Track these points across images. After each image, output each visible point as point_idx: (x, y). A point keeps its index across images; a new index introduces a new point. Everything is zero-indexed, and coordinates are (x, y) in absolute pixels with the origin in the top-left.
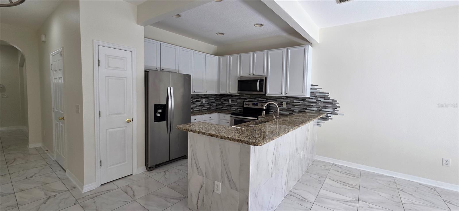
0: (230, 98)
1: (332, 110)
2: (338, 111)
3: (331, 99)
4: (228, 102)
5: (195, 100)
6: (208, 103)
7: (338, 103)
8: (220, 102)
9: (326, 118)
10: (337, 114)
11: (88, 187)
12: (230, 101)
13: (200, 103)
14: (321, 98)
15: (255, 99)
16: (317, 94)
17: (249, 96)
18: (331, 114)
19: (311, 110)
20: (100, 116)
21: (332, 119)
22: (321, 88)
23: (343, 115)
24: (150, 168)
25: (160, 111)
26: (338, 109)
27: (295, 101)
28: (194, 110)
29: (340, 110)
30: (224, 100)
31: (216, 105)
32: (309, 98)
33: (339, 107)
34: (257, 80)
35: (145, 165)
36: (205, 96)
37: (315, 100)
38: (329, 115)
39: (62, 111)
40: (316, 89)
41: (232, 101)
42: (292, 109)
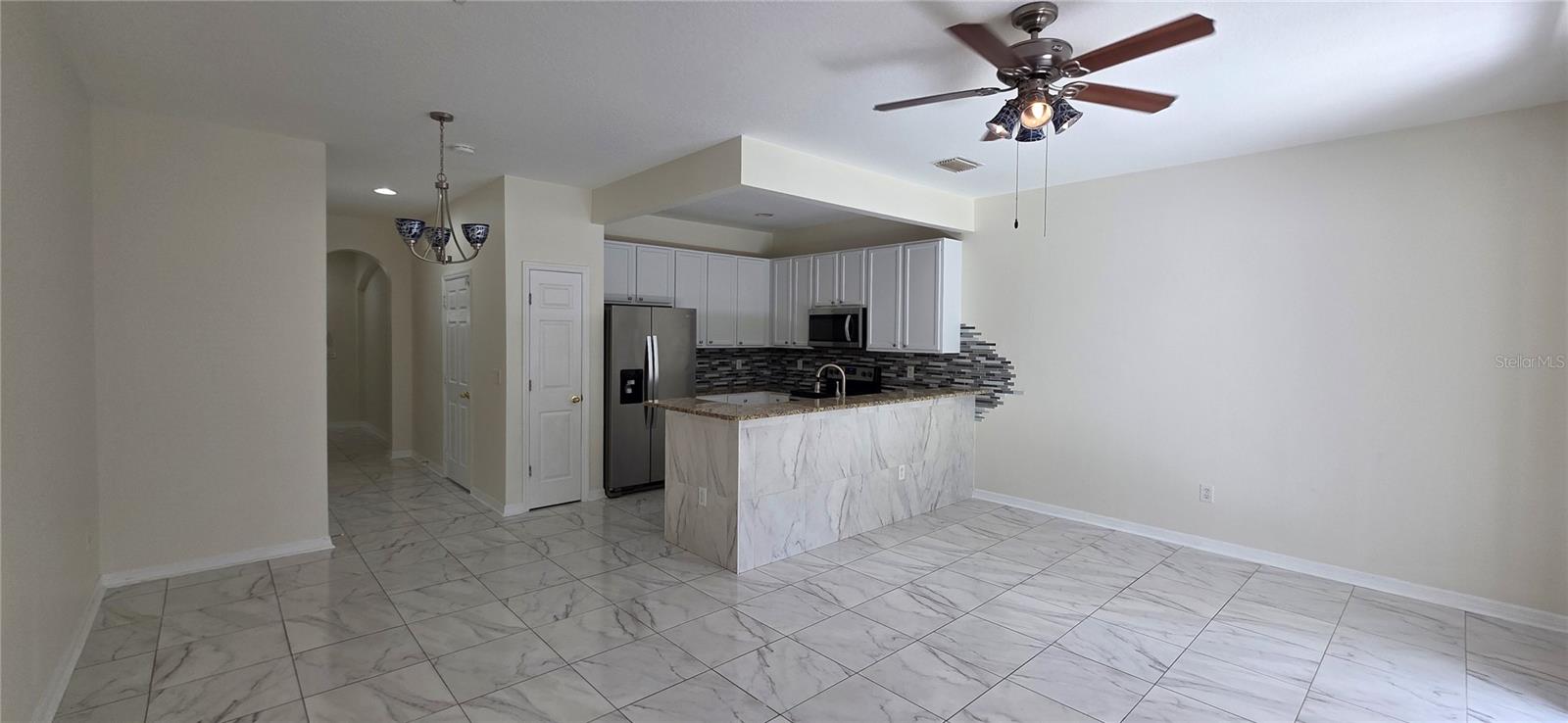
0: (799, 357)
1: (1002, 383)
2: (1012, 384)
3: (1000, 359)
4: (796, 366)
5: (717, 362)
6: (749, 368)
7: (1012, 368)
8: (779, 368)
9: (991, 402)
10: (1012, 392)
11: (512, 509)
12: (800, 362)
13: (730, 369)
14: (980, 355)
15: (851, 359)
16: (972, 347)
17: (840, 352)
18: (1001, 392)
19: (962, 384)
20: (530, 390)
21: (1002, 403)
22: (980, 334)
23: (1022, 393)
24: (611, 492)
25: (633, 382)
26: (1012, 380)
27: (931, 363)
28: (715, 384)
29: (1017, 383)
30: (789, 362)
31: (769, 373)
32: (956, 356)
33: (1014, 376)
34: (845, 316)
35: (604, 487)
36: (742, 352)
37: (970, 361)
38: (997, 395)
39: (465, 382)
40: (971, 335)
41: (805, 363)
42: (925, 381)
